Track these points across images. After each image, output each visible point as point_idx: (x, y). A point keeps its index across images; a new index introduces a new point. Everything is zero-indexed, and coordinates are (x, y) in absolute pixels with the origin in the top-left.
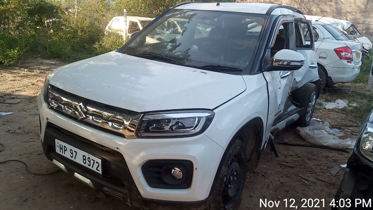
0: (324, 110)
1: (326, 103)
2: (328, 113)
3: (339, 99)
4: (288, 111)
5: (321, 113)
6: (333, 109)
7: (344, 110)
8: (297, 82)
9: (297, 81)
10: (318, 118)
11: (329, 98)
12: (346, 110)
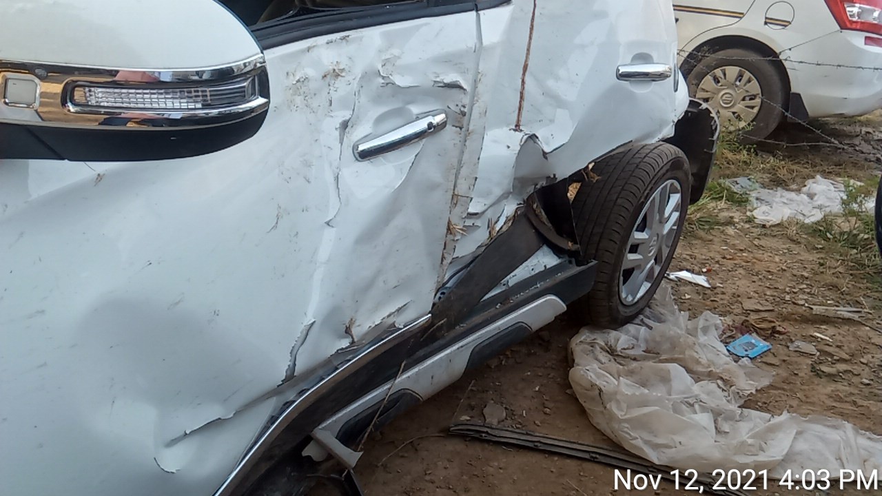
0: (747, 226)
1: (764, 193)
2: (756, 242)
3: (818, 177)
4: (510, 284)
5: (726, 244)
6: (779, 224)
7: (821, 230)
8: (545, 154)
9: (547, 150)
10: (699, 273)
11: (782, 173)
12: (828, 231)
